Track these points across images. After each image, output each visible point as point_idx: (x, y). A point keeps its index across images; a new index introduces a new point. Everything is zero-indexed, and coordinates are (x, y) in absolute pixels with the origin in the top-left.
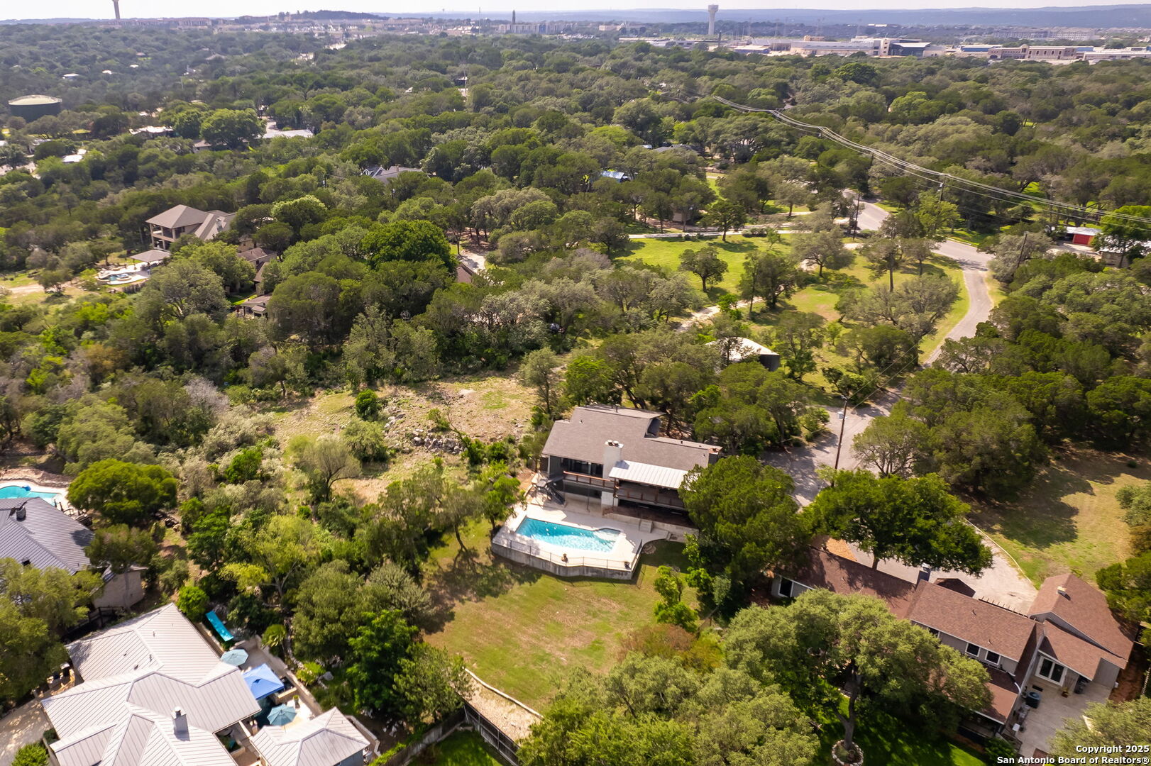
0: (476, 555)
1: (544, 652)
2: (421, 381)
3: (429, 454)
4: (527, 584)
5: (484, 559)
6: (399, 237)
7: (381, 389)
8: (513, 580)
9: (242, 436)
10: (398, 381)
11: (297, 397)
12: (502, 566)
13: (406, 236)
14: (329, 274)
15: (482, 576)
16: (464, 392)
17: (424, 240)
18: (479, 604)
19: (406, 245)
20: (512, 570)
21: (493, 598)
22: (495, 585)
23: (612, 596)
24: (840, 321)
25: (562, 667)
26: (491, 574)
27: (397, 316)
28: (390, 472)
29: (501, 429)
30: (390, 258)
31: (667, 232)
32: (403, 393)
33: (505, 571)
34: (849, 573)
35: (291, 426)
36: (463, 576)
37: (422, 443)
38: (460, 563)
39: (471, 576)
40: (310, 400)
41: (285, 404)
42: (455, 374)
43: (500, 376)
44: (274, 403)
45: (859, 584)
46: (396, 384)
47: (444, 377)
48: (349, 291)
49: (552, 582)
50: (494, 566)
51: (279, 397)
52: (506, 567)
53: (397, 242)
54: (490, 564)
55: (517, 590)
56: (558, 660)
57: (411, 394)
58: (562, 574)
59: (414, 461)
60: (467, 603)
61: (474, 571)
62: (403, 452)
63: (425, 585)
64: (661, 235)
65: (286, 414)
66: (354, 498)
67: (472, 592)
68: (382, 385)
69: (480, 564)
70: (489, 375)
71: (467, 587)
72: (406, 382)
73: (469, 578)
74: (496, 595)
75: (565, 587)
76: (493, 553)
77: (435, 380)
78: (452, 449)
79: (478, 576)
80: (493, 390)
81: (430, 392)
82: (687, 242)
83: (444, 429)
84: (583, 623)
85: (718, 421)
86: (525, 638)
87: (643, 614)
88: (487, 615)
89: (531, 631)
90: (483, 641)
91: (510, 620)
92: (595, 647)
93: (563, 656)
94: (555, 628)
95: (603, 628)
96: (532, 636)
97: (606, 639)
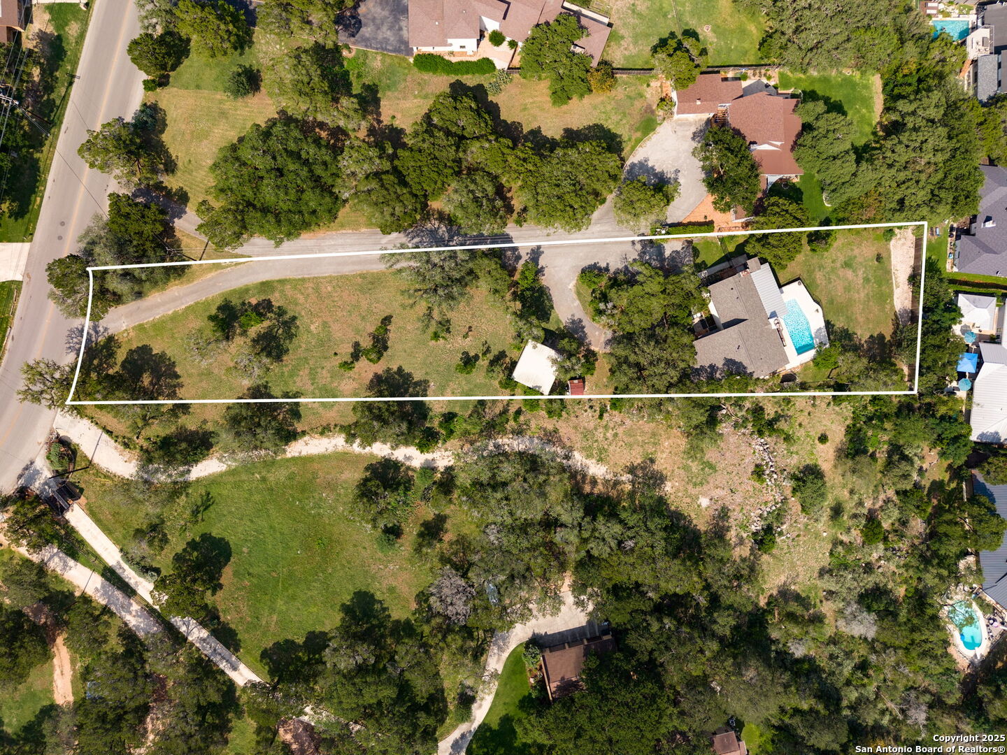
1: (863, 282)
18: (856, 332)
21: (849, 330)
25: (866, 269)
29: (733, 439)
55: (838, 324)
58: (825, 311)
60: (859, 338)
71: (853, 342)
74: (847, 330)
84: (837, 280)
86: (862, 295)
87: (814, 261)
88: (861, 320)
89: (856, 296)
90: (876, 309)
91: (857, 309)
92: (847, 265)
93: (860, 273)
94: (847, 289)
95: (833, 270)
96: (858, 293)
97: (838, 265)
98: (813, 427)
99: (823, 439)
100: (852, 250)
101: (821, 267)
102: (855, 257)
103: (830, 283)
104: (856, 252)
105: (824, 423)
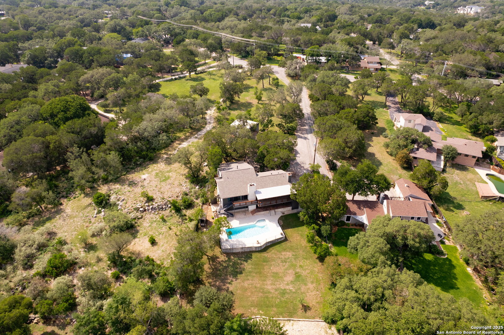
0: (218, 258)
1: (282, 289)
2: (118, 178)
3: (152, 215)
4: (249, 261)
5: (222, 258)
6: (66, 107)
7: (99, 188)
8: (242, 262)
9: (38, 245)
10: (106, 181)
11: (52, 208)
12: (232, 257)
13: (69, 105)
14: (37, 136)
15: (228, 266)
16: (143, 177)
17: (80, 105)
18: (238, 281)
19: (72, 110)
20: (238, 257)
21: (241, 275)
22: (237, 268)
23: (285, 250)
24: (258, 103)
25: (294, 293)
26: (231, 264)
27: (90, 148)
28: (141, 232)
29: (178, 190)
30: (67, 119)
31: (165, 78)
32: (113, 187)
33: (235, 259)
34: (357, 205)
35: (62, 227)
36: (220, 270)
37: (145, 210)
38: (213, 265)
39: (223, 269)
40: (62, 207)
41: (47, 215)
42: (132, 168)
43: (153, 163)
44: (39, 216)
45: (362, 208)
46: (106, 183)
47: (128, 172)
48: (55, 142)
49: (258, 255)
50: (229, 259)
51: (41, 212)
52: (234, 257)
53: (66, 110)
54: (227, 259)
55: (248, 266)
56: (290, 290)
57: (118, 186)
58: (259, 249)
59: (148, 221)
60: (233, 283)
61: (223, 266)
62: (139, 219)
63: (207, 284)
64: (164, 79)
65: (53, 221)
66: (133, 254)
67: (230, 277)
68: (99, 186)
69: (222, 261)
70: (148, 165)
71: (226, 275)
72: (111, 181)
73: (223, 270)
74: (241, 273)
75: (265, 254)
76: (224, 253)
77: (124, 175)
78: (162, 208)
79: (226, 267)
80: (157, 172)
81: (127, 183)
82: (176, 81)
83: (150, 199)
84: (284, 268)
85: (276, 160)
86: (269, 287)
87: (301, 252)
88: (246, 284)
89: (269, 282)
90: (254, 298)
91: (257, 282)
92: (298, 276)
93: (290, 287)
94: (276, 276)
95: (293, 266)
96: (271, 284)
97: (298, 270)
98: (165, 238)
99: (153, 242)
100: (312, 282)
101: (296, 257)
102: (306, 285)
103: (282, 262)
104: (310, 286)
105: (165, 245)
